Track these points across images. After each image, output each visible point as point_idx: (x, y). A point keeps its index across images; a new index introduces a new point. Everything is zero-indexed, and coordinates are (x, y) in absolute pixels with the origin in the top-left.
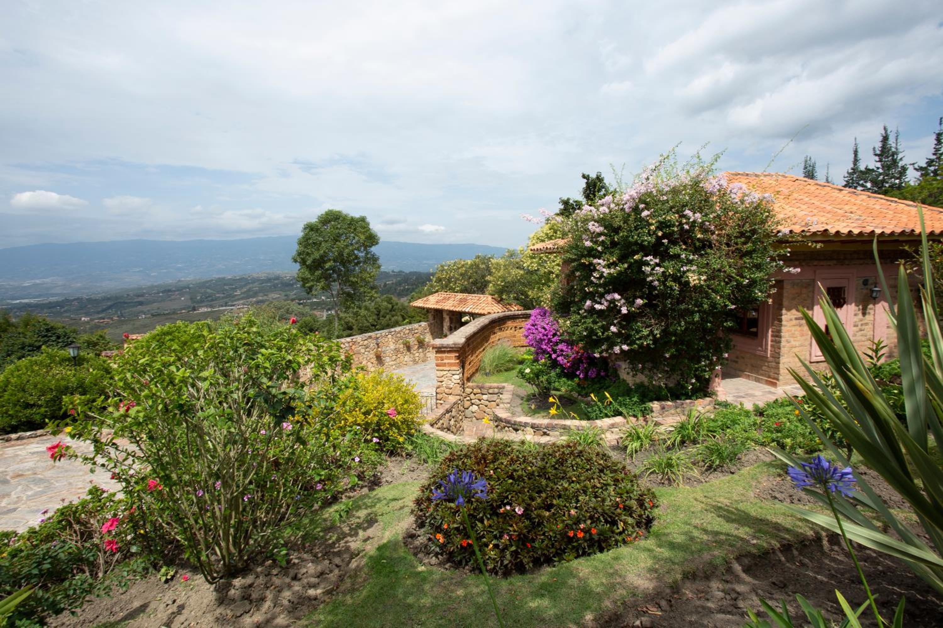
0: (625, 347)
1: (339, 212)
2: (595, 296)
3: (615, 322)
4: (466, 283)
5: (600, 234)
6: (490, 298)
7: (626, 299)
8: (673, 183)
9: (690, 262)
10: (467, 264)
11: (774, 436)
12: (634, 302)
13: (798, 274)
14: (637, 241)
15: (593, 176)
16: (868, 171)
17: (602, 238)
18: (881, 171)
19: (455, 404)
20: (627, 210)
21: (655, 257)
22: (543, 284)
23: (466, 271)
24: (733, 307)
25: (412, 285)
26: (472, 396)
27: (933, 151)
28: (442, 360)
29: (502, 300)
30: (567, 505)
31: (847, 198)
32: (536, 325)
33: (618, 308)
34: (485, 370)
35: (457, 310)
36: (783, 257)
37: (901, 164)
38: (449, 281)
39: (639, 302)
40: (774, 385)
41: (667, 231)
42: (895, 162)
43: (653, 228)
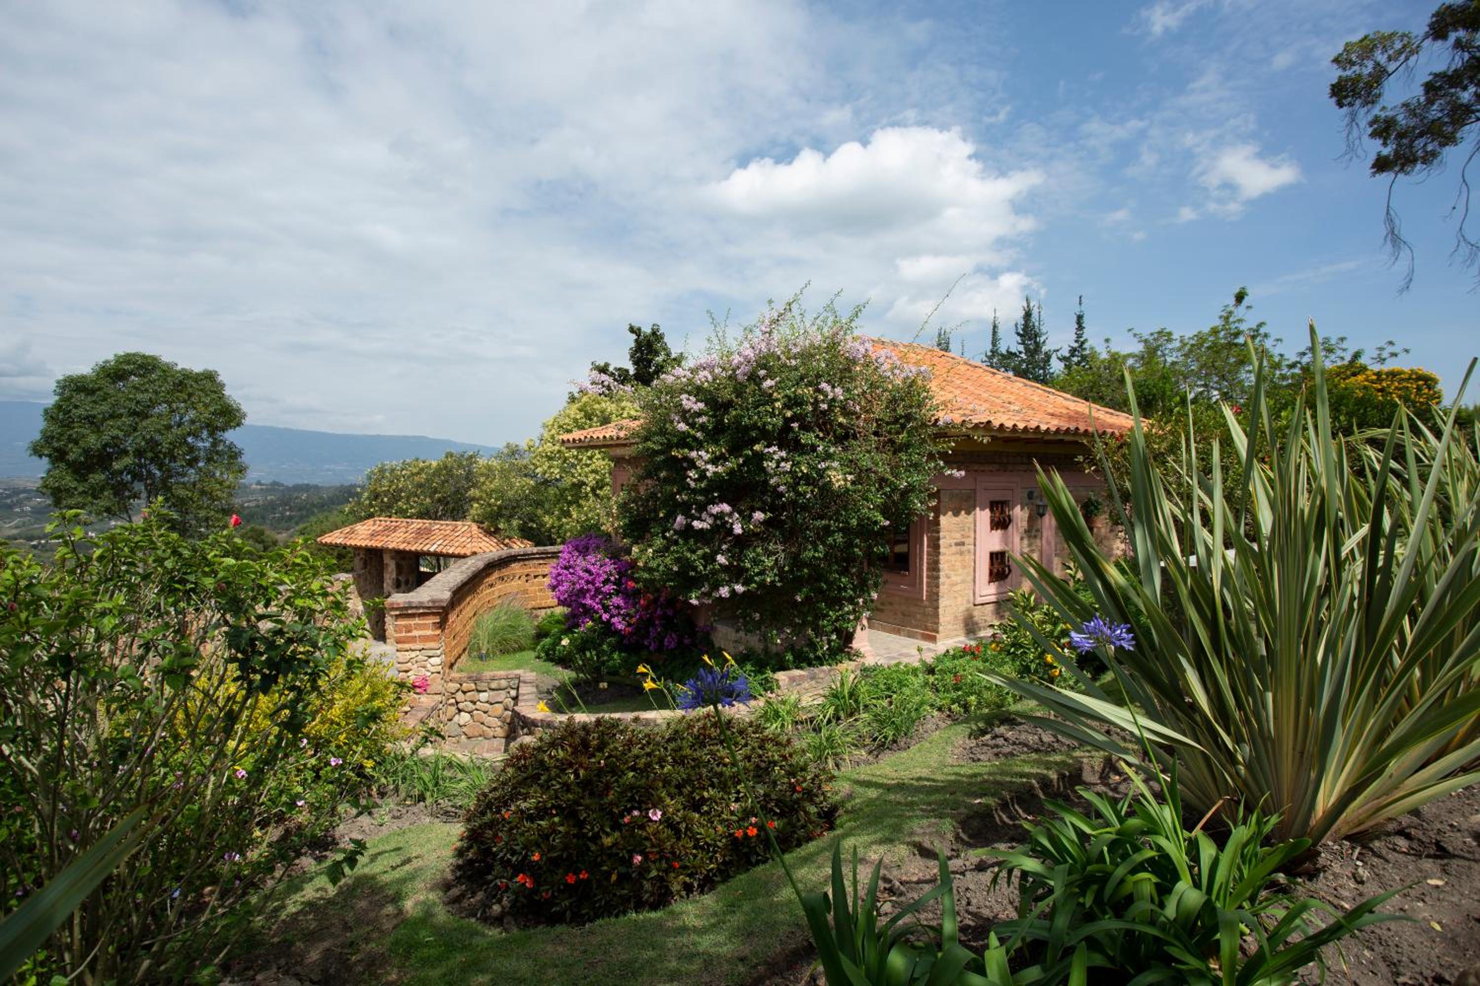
0: (739, 588)
1: (154, 358)
2: (690, 509)
3: (724, 547)
4: (428, 500)
5: (699, 414)
6: (474, 527)
7: (740, 513)
8: (803, 343)
9: (828, 456)
10: (429, 466)
11: (954, 695)
12: (751, 517)
13: (962, 478)
14: (756, 423)
15: (647, 330)
16: (1011, 355)
17: (703, 419)
18: (1023, 356)
19: (433, 709)
20: (740, 378)
21: (781, 448)
22: (570, 503)
23: (427, 480)
24: (887, 523)
25: (300, 509)
26: (460, 696)
27: (1074, 337)
28: (410, 631)
29: (497, 530)
30: (726, 797)
31: (1002, 385)
32: (570, 567)
33: (728, 526)
34: (479, 649)
35: (413, 549)
36: (943, 456)
37: (1045, 349)
38: (396, 498)
39: (759, 516)
40: (933, 639)
41: (798, 410)
42: (1038, 346)
43: (778, 404)
